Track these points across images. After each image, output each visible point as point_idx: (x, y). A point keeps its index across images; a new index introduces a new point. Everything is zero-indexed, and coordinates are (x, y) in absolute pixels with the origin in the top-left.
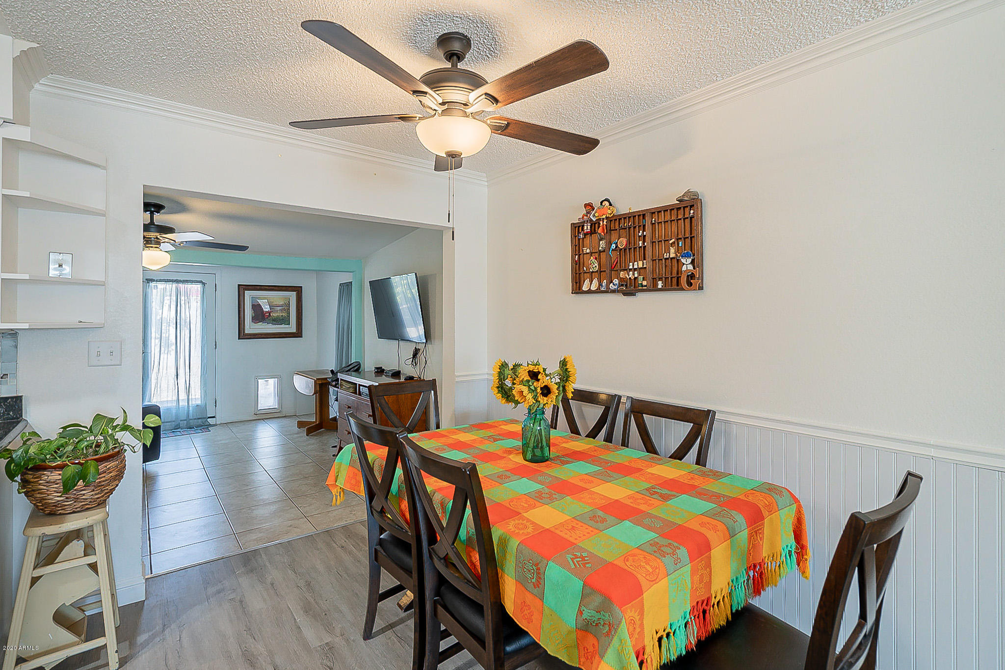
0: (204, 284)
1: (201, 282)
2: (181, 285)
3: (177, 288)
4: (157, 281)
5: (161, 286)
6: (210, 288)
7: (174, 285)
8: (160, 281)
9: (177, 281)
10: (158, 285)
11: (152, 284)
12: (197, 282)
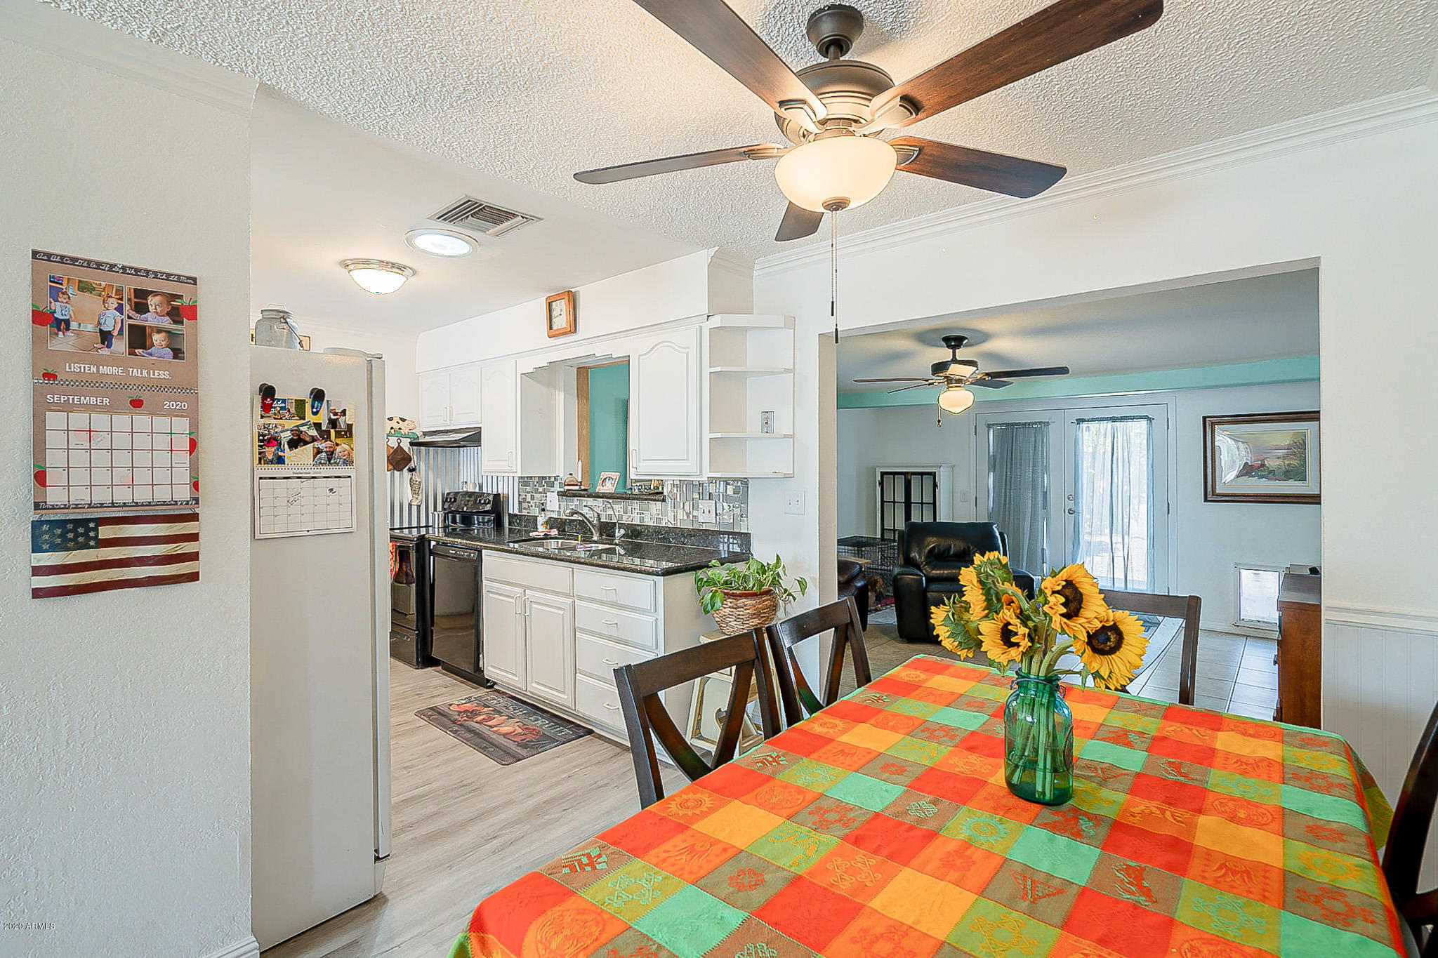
0: (1149, 419)
1: (1146, 418)
2: (1118, 424)
3: (1113, 428)
4: (1088, 421)
5: (1094, 426)
6: (1159, 424)
7: (1110, 424)
8: (1093, 420)
9: (1114, 419)
10: (1089, 425)
11: (1084, 425)
12: (1141, 417)
